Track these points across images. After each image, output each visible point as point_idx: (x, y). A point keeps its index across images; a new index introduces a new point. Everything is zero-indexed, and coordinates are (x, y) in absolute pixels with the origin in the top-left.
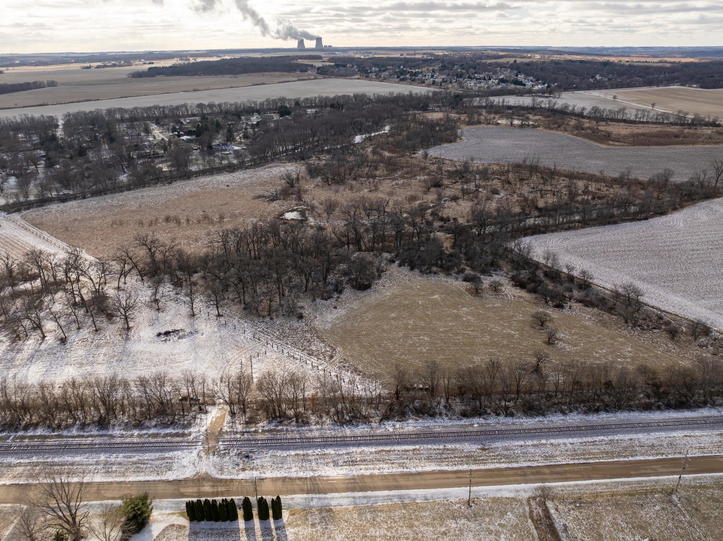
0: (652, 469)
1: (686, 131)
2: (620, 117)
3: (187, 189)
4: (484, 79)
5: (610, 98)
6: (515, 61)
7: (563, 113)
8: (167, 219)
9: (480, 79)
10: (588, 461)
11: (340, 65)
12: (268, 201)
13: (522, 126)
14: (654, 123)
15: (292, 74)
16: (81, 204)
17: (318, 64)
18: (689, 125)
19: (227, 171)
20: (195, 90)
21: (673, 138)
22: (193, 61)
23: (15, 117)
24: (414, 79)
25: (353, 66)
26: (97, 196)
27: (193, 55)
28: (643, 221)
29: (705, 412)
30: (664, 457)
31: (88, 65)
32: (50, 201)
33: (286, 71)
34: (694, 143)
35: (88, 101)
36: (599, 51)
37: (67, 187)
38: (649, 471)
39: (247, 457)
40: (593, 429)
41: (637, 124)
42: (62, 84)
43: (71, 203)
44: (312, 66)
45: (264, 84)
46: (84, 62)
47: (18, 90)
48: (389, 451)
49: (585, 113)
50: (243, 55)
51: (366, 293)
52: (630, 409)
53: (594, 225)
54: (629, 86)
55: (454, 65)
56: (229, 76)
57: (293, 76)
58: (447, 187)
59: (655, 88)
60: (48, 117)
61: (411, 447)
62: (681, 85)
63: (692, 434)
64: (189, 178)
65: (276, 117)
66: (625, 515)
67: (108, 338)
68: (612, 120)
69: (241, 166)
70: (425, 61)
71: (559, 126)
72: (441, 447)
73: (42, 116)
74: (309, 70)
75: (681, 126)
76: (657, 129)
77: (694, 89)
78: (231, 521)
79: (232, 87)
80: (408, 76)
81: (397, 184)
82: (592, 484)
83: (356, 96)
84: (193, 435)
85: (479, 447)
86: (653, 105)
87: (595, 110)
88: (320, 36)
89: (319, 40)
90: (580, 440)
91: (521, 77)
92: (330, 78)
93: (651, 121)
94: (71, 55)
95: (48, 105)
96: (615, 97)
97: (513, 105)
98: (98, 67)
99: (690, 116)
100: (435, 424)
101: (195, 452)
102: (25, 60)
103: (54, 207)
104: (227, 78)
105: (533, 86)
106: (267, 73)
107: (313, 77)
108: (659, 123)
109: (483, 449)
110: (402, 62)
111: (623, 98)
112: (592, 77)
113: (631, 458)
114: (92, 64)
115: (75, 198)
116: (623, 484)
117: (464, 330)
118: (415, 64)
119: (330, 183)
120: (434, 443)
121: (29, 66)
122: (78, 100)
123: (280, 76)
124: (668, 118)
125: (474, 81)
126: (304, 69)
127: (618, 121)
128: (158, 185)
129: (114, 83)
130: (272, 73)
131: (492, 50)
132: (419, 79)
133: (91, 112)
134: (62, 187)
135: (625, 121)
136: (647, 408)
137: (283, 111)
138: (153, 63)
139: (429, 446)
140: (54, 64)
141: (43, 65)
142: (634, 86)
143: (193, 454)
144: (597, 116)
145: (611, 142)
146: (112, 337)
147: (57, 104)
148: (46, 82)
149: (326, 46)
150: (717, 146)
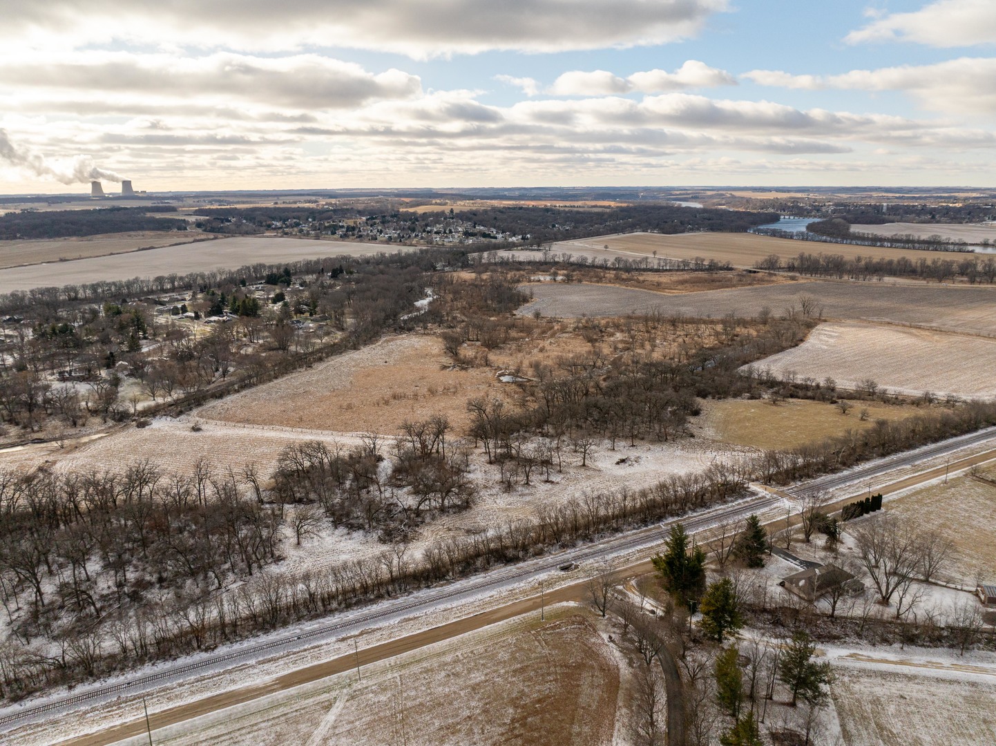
2: (643, 266)
5: (601, 247)
13: (565, 282)
18: (708, 270)
20: (62, 260)
24: (358, 235)
33: (159, 229)
45: (152, 248)
49: (609, 264)
62: (643, 231)
77: (657, 234)
79: (112, 254)
86: (655, 253)
87: (618, 260)
89: (127, 184)
92: (233, 236)
96: (606, 247)
99: (706, 263)
105: (506, 238)
106: (133, 233)
124: (688, 266)
130: (140, 233)
144: (621, 267)
145: (667, 290)
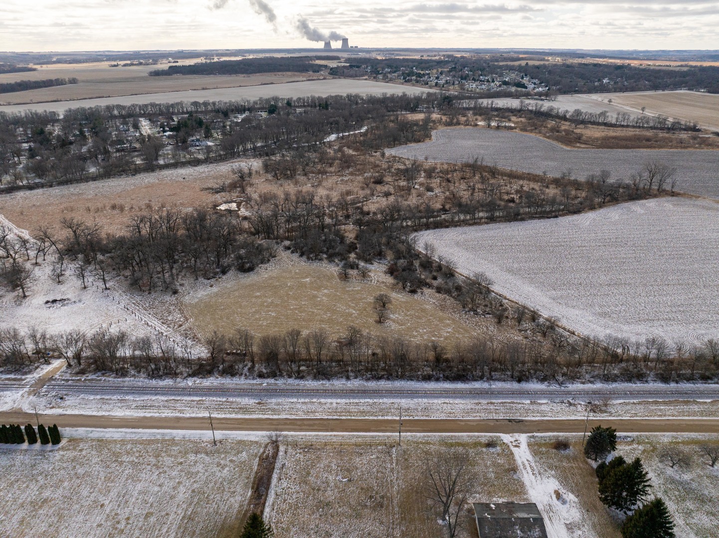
0: (392, 427)
1: (661, 135)
2: (601, 120)
3: (146, 181)
4: (488, 81)
5: (606, 101)
6: (527, 64)
7: (548, 115)
8: (114, 207)
9: (484, 81)
10: (341, 418)
11: (354, 66)
12: (213, 193)
13: (498, 128)
14: (633, 127)
15: (304, 74)
16: (45, 192)
17: (333, 64)
18: (669, 129)
19: (191, 165)
20: (203, 89)
21: (644, 141)
22: (217, 60)
23: (20, 112)
24: (419, 80)
25: (367, 67)
26: (64, 185)
27: (218, 55)
28: (552, 219)
29: (477, 385)
30: (411, 418)
31: (115, 63)
32: (19, 188)
33: (299, 71)
34: (660, 147)
35: (100, 97)
36: (629, 54)
37: (40, 177)
38: (388, 428)
39: (61, 398)
40: (364, 393)
41: (617, 127)
42: (83, 81)
43: (38, 190)
44: (326, 66)
45: (272, 83)
46: (115, 60)
47: (40, 87)
48: (178, 400)
49: (568, 116)
50: (268, 55)
51: (246, 275)
52: (411, 378)
53: (500, 221)
54: (633, 90)
55: (464, 67)
56: (243, 75)
57: (303, 77)
58: (387, 184)
59: (660, 92)
60: (50, 112)
61: (198, 399)
62: (689, 90)
63: (451, 402)
64: (153, 170)
65: (264, 115)
66: (342, 460)
67: (4, 303)
68: (594, 123)
69: (207, 161)
70: (439, 63)
71: (536, 128)
72: (224, 399)
73: (45, 111)
74: (322, 70)
75: (661, 130)
76: (633, 133)
77: (701, 94)
78: (18, 443)
79: (240, 86)
80: (414, 78)
81: (342, 180)
82: (331, 436)
83: (349, 97)
84: (28, 380)
85: (257, 402)
86: (643, 109)
87: (577, 113)
88: (347, 37)
89: (345, 41)
90: (348, 401)
91: (525, 80)
92: (339, 78)
93: (631, 124)
94: (107, 53)
95: (61, 101)
96: (610, 101)
97: (501, 107)
98: (125, 65)
99: (672, 120)
100: (230, 382)
101: (21, 392)
102: (63, 59)
103: (20, 194)
104: (240, 77)
105: (534, 88)
106: (280, 73)
107: (322, 78)
108: (639, 127)
109: (259, 403)
110: (416, 64)
111: (620, 101)
112: (599, 80)
113: (380, 418)
114: (119, 63)
115: (42, 186)
116: (358, 437)
117: (311, 308)
118: (428, 65)
119: (279, 178)
120: (219, 396)
121: (64, 63)
122: (90, 96)
123: (291, 76)
124: (647, 122)
125: (478, 83)
126: (317, 69)
127: (599, 124)
128: (122, 177)
129: (131, 81)
130: (284, 73)
131: (515, 52)
132: (423, 81)
133: (91, 108)
134: (36, 176)
135: (605, 124)
136: (427, 378)
137: (272, 109)
138: (177, 62)
139: (215, 399)
140: (87, 62)
141: (76, 63)
142: (640, 90)
143: (18, 394)
144: (578, 119)
145: (578, 145)
146: (8, 303)
147: (70, 100)
148: (67, 80)
149: (351, 47)
150: (683, 150)
